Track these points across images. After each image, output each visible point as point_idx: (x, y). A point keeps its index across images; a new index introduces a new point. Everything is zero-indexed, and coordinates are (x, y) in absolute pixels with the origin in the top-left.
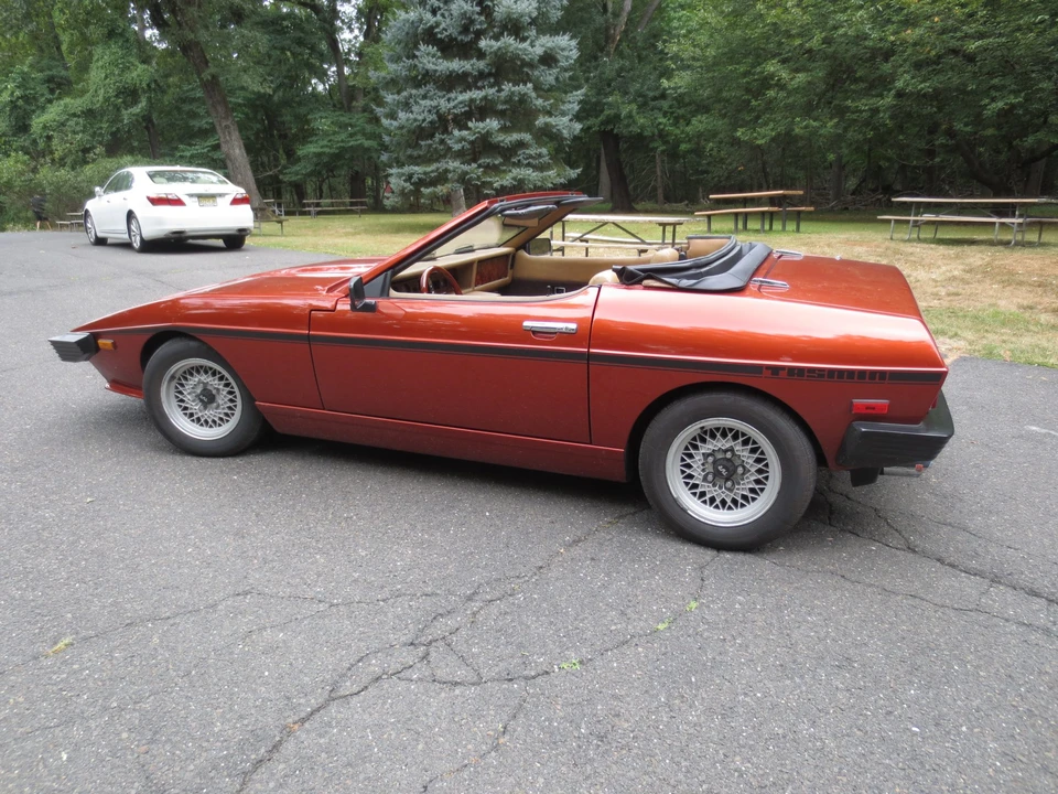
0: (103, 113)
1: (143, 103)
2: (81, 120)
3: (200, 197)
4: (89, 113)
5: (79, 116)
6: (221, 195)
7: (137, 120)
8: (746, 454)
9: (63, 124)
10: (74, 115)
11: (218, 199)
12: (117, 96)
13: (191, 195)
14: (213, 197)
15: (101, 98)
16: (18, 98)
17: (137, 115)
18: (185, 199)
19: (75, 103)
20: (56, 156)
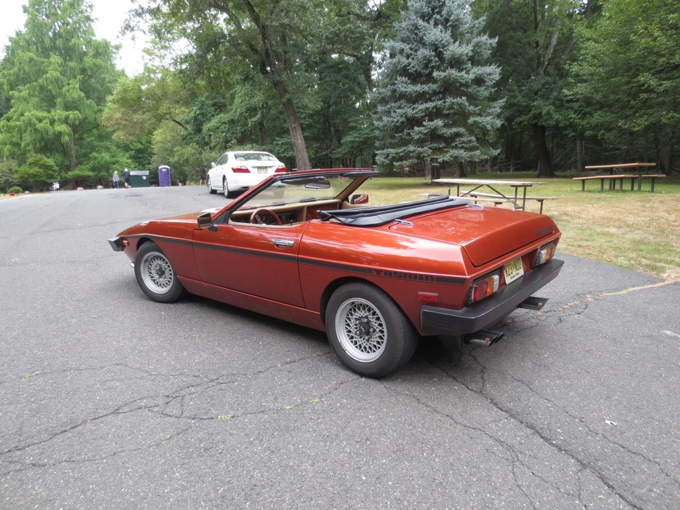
0: (239, 121)
1: (259, 116)
2: (227, 126)
3: (259, 168)
4: (232, 122)
5: (226, 124)
6: (270, 167)
7: (255, 125)
8: (374, 320)
9: (218, 128)
10: (224, 123)
11: (268, 169)
12: (246, 112)
13: (254, 167)
14: (266, 168)
15: (238, 113)
16: (198, 115)
17: (256, 121)
18: (250, 169)
19: (224, 117)
20: (212, 145)
